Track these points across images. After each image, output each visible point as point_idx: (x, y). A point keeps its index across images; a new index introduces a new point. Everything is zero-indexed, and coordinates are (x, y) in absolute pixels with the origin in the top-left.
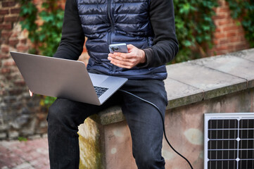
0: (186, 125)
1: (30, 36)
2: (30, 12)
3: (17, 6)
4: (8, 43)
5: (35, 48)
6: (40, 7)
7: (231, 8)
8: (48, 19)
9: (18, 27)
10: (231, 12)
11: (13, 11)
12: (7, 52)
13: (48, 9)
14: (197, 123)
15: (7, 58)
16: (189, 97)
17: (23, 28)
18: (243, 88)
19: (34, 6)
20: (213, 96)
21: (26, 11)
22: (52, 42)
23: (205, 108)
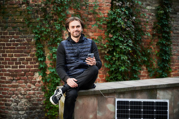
0: (107, 102)
1: (42, 79)
2: (44, 67)
3: (37, 64)
4: (31, 83)
5: (44, 86)
6: (48, 65)
7: (149, 72)
8: (52, 70)
9: (37, 74)
10: (149, 74)
11: (35, 67)
12: (30, 87)
13: (52, 66)
14: (112, 102)
15: (30, 90)
16: (109, 90)
17: (39, 75)
18: (132, 89)
19: (46, 64)
20: (119, 91)
21: (41, 66)
22: (53, 82)
23: (116, 96)
